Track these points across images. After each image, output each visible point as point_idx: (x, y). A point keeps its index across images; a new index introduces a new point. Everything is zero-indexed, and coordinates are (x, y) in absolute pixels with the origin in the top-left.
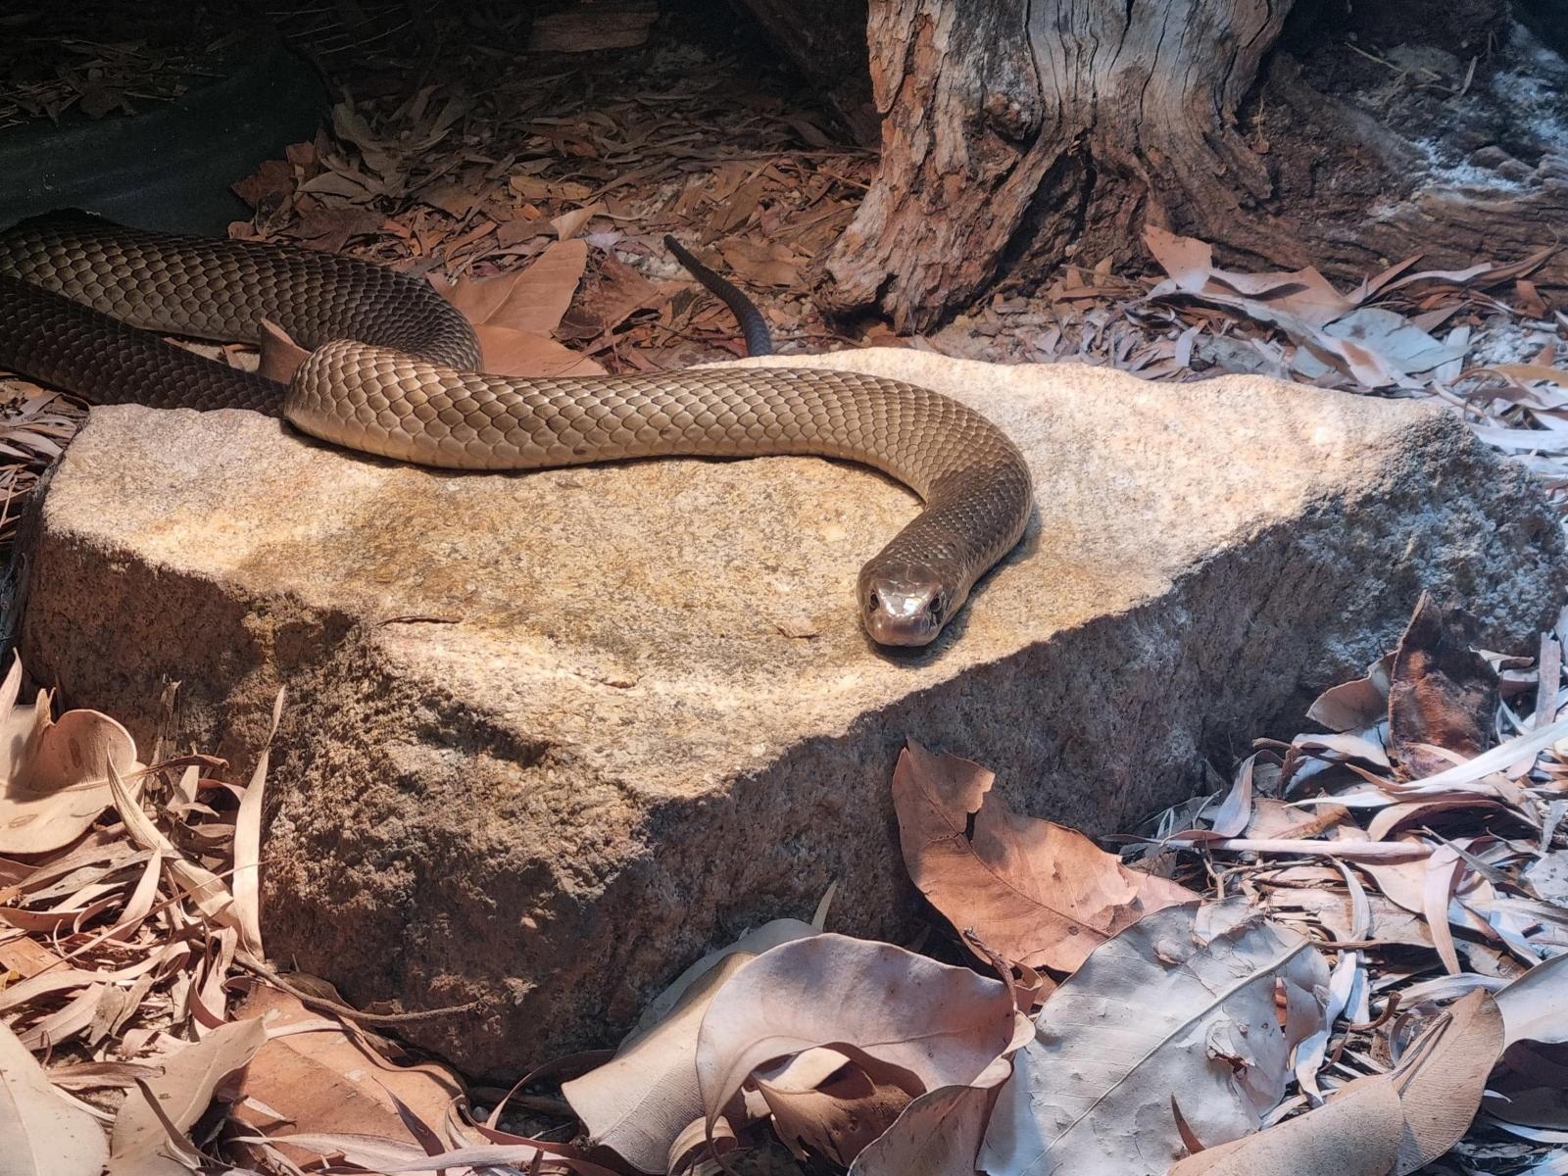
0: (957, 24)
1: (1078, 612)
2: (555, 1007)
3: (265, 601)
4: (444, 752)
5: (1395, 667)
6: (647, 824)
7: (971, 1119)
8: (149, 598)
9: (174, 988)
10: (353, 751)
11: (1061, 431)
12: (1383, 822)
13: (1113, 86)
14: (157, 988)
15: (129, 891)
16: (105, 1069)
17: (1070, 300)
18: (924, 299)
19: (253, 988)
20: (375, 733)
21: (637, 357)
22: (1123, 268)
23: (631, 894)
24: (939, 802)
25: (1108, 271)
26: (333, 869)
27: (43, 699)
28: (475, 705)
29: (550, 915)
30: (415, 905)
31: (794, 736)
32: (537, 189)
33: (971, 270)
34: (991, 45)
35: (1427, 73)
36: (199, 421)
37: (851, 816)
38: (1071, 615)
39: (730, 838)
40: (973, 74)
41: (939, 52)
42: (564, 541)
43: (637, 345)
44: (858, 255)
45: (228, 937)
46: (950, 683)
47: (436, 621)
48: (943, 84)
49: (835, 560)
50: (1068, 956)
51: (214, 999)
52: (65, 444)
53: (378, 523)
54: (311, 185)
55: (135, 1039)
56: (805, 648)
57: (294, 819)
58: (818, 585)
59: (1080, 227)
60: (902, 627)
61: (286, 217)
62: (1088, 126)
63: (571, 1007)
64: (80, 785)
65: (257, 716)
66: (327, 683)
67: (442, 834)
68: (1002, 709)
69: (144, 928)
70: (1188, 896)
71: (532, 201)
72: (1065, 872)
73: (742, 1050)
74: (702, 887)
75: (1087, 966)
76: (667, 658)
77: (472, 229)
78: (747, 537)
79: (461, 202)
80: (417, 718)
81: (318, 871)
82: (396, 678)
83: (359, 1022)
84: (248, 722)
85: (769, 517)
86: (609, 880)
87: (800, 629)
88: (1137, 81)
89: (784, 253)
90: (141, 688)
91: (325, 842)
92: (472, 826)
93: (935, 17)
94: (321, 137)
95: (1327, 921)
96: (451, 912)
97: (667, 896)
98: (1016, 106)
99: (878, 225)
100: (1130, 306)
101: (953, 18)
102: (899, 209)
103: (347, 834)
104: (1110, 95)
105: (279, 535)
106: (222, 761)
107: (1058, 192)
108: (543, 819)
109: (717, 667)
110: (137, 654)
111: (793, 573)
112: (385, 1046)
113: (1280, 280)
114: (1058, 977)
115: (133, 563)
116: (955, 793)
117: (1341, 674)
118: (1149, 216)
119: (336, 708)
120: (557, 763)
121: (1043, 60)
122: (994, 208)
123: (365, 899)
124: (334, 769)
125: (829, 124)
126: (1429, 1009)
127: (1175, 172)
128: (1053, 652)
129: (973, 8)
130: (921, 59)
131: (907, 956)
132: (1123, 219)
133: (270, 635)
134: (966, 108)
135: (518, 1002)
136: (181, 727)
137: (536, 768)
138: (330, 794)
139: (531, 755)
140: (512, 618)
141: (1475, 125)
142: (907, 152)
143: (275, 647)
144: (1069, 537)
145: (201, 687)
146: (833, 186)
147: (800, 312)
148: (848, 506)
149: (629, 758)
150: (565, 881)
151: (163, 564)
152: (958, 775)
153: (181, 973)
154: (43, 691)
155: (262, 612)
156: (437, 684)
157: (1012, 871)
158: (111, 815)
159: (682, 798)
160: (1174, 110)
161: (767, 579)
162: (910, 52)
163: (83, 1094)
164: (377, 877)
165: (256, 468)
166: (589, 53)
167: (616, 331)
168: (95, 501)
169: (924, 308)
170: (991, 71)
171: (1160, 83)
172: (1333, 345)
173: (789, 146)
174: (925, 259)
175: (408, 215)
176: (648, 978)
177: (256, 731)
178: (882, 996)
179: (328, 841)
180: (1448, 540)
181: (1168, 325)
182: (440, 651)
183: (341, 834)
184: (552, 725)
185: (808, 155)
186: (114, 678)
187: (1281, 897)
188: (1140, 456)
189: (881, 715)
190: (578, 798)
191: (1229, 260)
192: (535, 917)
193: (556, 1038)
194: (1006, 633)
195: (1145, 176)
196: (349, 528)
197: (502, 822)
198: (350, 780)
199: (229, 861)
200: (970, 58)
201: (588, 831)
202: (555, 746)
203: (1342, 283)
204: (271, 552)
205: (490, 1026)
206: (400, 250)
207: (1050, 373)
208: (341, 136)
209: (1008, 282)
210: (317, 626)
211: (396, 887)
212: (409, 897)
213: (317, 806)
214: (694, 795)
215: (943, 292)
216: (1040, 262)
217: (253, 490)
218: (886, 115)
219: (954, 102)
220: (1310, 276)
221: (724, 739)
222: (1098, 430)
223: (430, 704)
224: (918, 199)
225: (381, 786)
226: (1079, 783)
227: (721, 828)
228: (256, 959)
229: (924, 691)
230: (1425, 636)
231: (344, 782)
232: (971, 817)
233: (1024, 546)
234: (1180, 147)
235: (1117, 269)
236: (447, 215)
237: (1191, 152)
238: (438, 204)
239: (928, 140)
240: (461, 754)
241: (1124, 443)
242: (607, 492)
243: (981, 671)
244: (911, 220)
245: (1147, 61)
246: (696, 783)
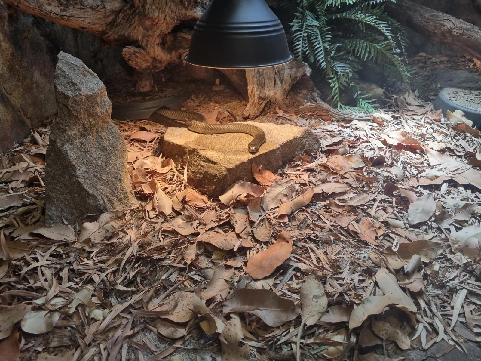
0: (257, 87)
1: (270, 149)
4: (206, 163)
5: (303, 155)
6: (227, 170)
7: (260, 200)
10: (196, 163)
11: (268, 130)
12: (301, 170)
14: (177, 187)
15: (174, 177)
16: (172, 195)
18: (253, 116)
19: (187, 187)
20: (199, 161)
21: (223, 122)
23: (225, 177)
24: (256, 168)
26: (195, 175)
27: (164, 157)
28: (209, 158)
29: (217, 180)
30: (203, 179)
31: (242, 162)
32: (213, 104)
33: (258, 113)
34: (260, 90)
35: (305, 93)
37: (247, 170)
41: (255, 90)
42: (217, 141)
44: (246, 112)
45: (184, 182)
47: (205, 150)
48: (255, 94)
49: (245, 143)
50: (269, 184)
51: (183, 188)
52: (166, 131)
54: (190, 104)
55: (175, 192)
56: (242, 152)
57: (190, 170)
58: (244, 146)
59: (269, 109)
60: (252, 150)
61: (187, 107)
62: (270, 98)
63: (219, 189)
64: (168, 166)
66: (193, 156)
67: (206, 171)
68: (263, 159)
69: (175, 181)
70: (281, 178)
71: (212, 106)
72: (269, 175)
73: (237, 193)
74: (232, 177)
75: (271, 185)
76: (228, 153)
77: (206, 109)
78: (236, 141)
79: (205, 106)
81: (193, 175)
82: (201, 155)
83: (197, 190)
84: (185, 160)
85: (238, 139)
86: (223, 176)
88: (275, 93)
89: (239, 111)
90: (174, 156)
91: (194, 172)
92: (209, 171)
93: (255, 87)
94: (190, 99)
95: (295, 180)
96: (207, 179)
97: (229, 178)
98: (263, 96)
99: (249, 108)
100: (275, 117)
102: (251, 107)
103: (196, 171)
104: (273, 95)
105: (188, 141)
106: (183, 164)
107: (267, 105)
108: (216, 170)
109: (234, 154)
110: (174, 153)
111: (241, 145)
112: (200, 193)
113: (290, 114)
114: (268, 186)
115: (174, 144)
117: (297, 155)
118: (277, 108)
119: (195, 158)
120: (217, 164)
121: (266, 91)
122: (261, 107)
123: (198, 178)
124: (194, 165)
125: (243, 98)
126: (306, 189)
127: (279, 103)
129: (259, 86)
130: (253, 91)
132: (274, 108)
133: (187, 151)
134: (258, 96)
135: (214, 188)
136: (178, 160)
137: (215, 165)
139: (215, 163)
140: (212, 149)
141: (311, 98)
142: (252, 101)
145: (180, 156)
146: (244, 104)
148: (246, 138)
149: (225, 164)
150: (219, 176)
151: (176, 144)
152: (258, 166)
153: (179, 185)
155: (186, 148)
156: (205, 156)
157: (264, 175)
158: (171, 169)
159: (230, 168)
160: (279, 96)
161: (238, 145)
163: (170, 197)
164: (199, 176)
166: (218, 90)
167: (221, 119)
168: (169, 137)
170: (260, 92)
171: (278, 94)
172: (295, 121)
173: (239, 100)
174: (253, 112)
175: (200, 107)
176: (227, 186)
178: (251, 188)
180: (308, 142)
181: (278, 119)
182: (205, 153)
184: (217, 160)
185: (241, 101)
186: (171, 155)
187: (291, 178)
188: (276, 133)
189: (250, 159)
190: (220, 168)
191: (285, 112)
192: (215, 180)
193: (218, 192)
194: (263, 151)
195: (276, 103)
196: (195, 140)
197: (212, 170)
199: (184, 174)
200: (258, 91)
201: (221, 171)
202: (217, 162)
203: (297, 115)
205: (211, 191)
208: (192, 99)
209: (262, 114)
210: (192, 150)
211: (201, 177)
213: (193, 168)
214: (232, 168)
215: (255, 116)
216: (265, 112)
217: (185, 136)
218: (249, 97)
220: (293, 114)
221: (235, 162)
222: (272, 130)
223: (204, 158)
224: (253, 106)
225: (199, 166)
226: (270, 166)
227: (234, 171)
228: (187, 184)
229: (255, 157)
230: (306, 151)
231: (196, 166)
232: (259, 170)
233: (265, 142)
235: (273, 113)
237: (281, 101)
238: (203, 106)
239: (254, 99)
241: (275, 131)
243: (261, 155)
244: (252, 108)
245: (277, 91)
246: (231, 166)
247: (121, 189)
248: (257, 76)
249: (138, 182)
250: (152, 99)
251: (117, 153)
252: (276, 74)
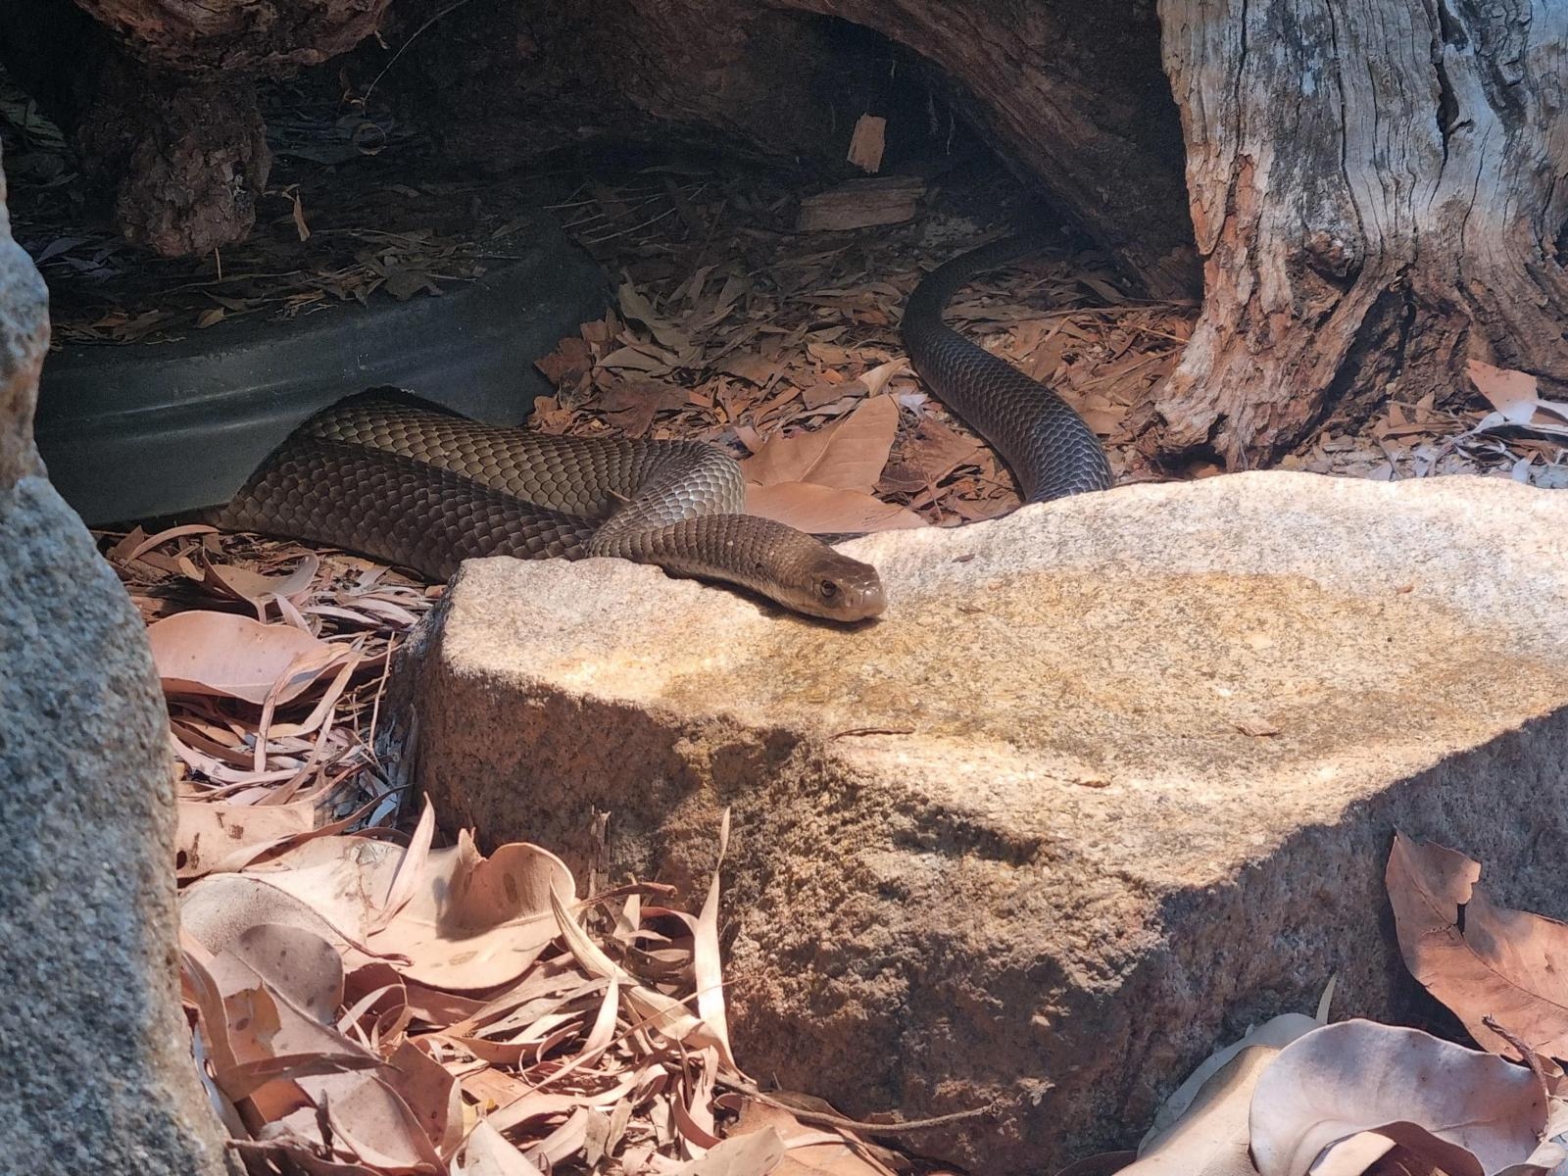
0: (1276, 165)
1: (1540, 701)
2: (1073, 1106)
3: (697, 726)
4: (924, 856)
6: (1160, 913)
8: (573, 731)
9: (652, 1112)
10: (821, 863)
11: (1465, 538)
13: (1434, 220)
14: (637, 1112)
15: (589, 1020)
17: (1395, 437)
18: (1254, 439)
19: (744, 1105)
20: (845, 843)
21: (965, 508)
22: (1444, 404)
23: (1148, 986)
24: (1429, 893)
25: (1430, 408)
26: (813, 982)
27: (466, 839)
28: (955, 808)
29: (1064, 1011)
30: (910, 1012)
31: (1291, 825)
32: (835, 354)
33: (1299, 408)
34: (1309, 185)
36: (572, 570)
37: (1345, 907)
38: (1534, 705)
39: (1238, 929)
40: (1293, 214)
41: (1259, 192)
42: (989, 658)
43: (962, 497)
44: (1188, 396)
45: (709, 1057)
46: (1431, 771)
47: (889, 733)
48: (1265, 224)
49: (1269, 665)
51: (701, 1115)
53: (786, 652)
54: (608, 361)
55: (632, 1159)
56: (1274, 746)
57: (758, 938)
58: (1260, 688)
59: (1399, 366)
61: (588, 392)
62: (1410, 261)
63: (1088, 1107)
64: (516, 920)
65: (698, 841)
66: (775, 802)
67: (934, 938)
68: (1479, 799)
69: (607, 1056)
71: (831, 366)
72: (1557, 965)
73: (1301, 1133)
74: (1211, 979)
76: (1135, 756)
77: (775, 396)
78: (1171, 649)
79: (765, 370)
80: (892, 825)
81: (795, 986)
82: (862, 787)
83: (858, 1132)
84: (689, 848)
85: (1187, 630)
86: (1126, 971)
87: (1261, 728)
88: (1458, 213)
89: (1098, 403)
90: (565, 823)
91: (800, 956)
92: (967, 926)
93: (1255, 158)
94: (610, 313)
96: (951, 1016)
97: (1180, 989)
98: (1339, 243)
99: (1205, 367)
100: (1458, 440)
101: (1271, 159)
102: (1226, 350)
103: (826, 946)
104: (1431, 229)
106: (670, 887)
107: (1378, 329)
108: (1044, 915)
109: (1191, 764)
110: (559, 789)
111: (1232, 678)
112: (890, 1157)
115: (556, 698)
116: (1444, 883)
118: (1472, 350)
119: (793, 824)
120: (1052, 859)
121: (1362, 198)
122: (1318, 346)
123: (855, 1009)
124: (800, 884)
125: (1120, 282)
127: (1497, 304)
128: (1524, 741)
129: (1290, 149)
130: (1243, 200)
131: (1435, 1042)
132: (1443, 355)
133: (705, 759)
134: (1288, 247)
135: (1036, 1103)
136: (612, 859)
137: (1029, 866)
138: (800, 908)
139: (1022, 853)
140: (968, 726)
142: (1233, 292)
143: (712, 771)
144: (1503, 636)
145: (630, 817)
146: (1138, 339)
147: (1124, 459)
148: (1269, 615)
149: (1127, 851)
150: (1077, 975)
151: (587, 694)
152: (1444, 865)
153: (658, 1097)
154: (463, 832)
155: (694, 737)
156: (910, 789)
157: (1505, 964)
158: (559, 946)
159: (1192, 886)
160: (1496, 243)
161: (1207, 684)
162: (1231, 194)
164: (866, 986)
165: (640, 610)
166: (857, 230)
167: (940, 485)
168: (492, 645)
169: (1255, 448)
170: (1310, 209)
171: (1480, 216)
173: (1082, 304)
174: (1255, 399)
175: (710, 384)
176: (1163, 1076)
177: (698, 856)
178: (1415, 1084)
179: (806, 953)
181: (1499, 457)
182: (903, 759)
183: (819, 948)
184: (1041, 822)
185: (1104, 311)
186: (536, 815)
188: (1556, 558)
189: (1369, 804)
190: (1081, 892)
191: (1553, 392)
192: (1047, 1015)
193: (1073, 1140)
194: (1475, 723)
195: (1468, 310)
196: (757, 658)
197: (998, 921)
198: (821, 892)
199: (690, 985)
200: (1289, 198)
201: (1097, 924)
202: (1048, 842)
204: (690, 682)
205: (1006, 1129)
206: (706, 418)
207: (1437, 486)
208: (627, 316)
209: (1334, 420)
210: (757, 746)
211: (888, 995)
212: (902, 1004)
213: (785, 922)
214: (1202, 884)
215: (1272, 432)
216: (1361, 400)
217: (644, 630)
218: (1209, 257)
219: (1277, 241)
221: (1221, 829)
222: (1505, 535)
223: (905, 810)
224: (1244, 339)
225: (859, 894)
226: (1553, 876)
227: (1229, 918)
228: (734, 1078)
229: (1407, 779)
231: (815, 894)
232: (1461, 908)
234: (1503, 279)
235: (1440, 405)
236: (748, 384)
237: (1513, 283)
238: (739, 374)
239: (1252, 279)
240: (943, 858)
241: (1535, 546)
242: (1012, 615)
244: (1239, 360)
245: (1466, 194)
246: (1203, 871)
247: (135, 1127)
248: (1270, 59)
249: (272, 1067)
250: (261, 323)
251: (88, 766)
252: (1449, 31)
